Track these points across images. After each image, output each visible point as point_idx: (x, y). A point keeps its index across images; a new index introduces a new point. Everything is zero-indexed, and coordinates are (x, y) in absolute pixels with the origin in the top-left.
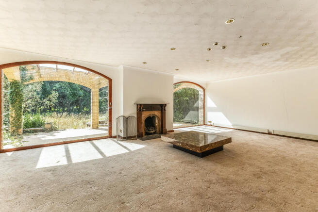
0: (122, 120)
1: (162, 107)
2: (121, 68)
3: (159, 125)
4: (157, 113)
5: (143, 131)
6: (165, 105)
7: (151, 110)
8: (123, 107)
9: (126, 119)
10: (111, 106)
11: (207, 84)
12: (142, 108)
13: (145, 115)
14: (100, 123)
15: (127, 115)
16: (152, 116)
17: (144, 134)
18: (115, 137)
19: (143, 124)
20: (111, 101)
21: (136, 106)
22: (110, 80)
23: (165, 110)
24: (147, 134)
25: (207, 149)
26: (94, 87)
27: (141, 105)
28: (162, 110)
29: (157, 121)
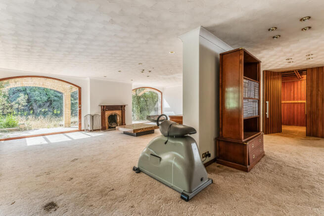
0: (89, 117)
1: (122, 108)
2: (88, 79)
3: (120, 121)
4: (118, 112)
5: (107, 126)
6: (124, 106)
7: (113, 110)
8: (90, 107)
9: (92, 117)
10: (80, 107)
11: (163, 89)
12: (105, 108)
13: (108, 113)
14: (72, 123)
15: (93, 114)
16: (113, 114)
17: (107, 128)
18: (84, 130)
19: (107, 120)
20: (80, 103)
21: (100, 107)
22: (80, 88)
23: (124, 109)
24: (109, 128)
25: (139, 131)
26: (66, 92)
27: (104, 106)
28: (122, 110)
29: (118, 118)
